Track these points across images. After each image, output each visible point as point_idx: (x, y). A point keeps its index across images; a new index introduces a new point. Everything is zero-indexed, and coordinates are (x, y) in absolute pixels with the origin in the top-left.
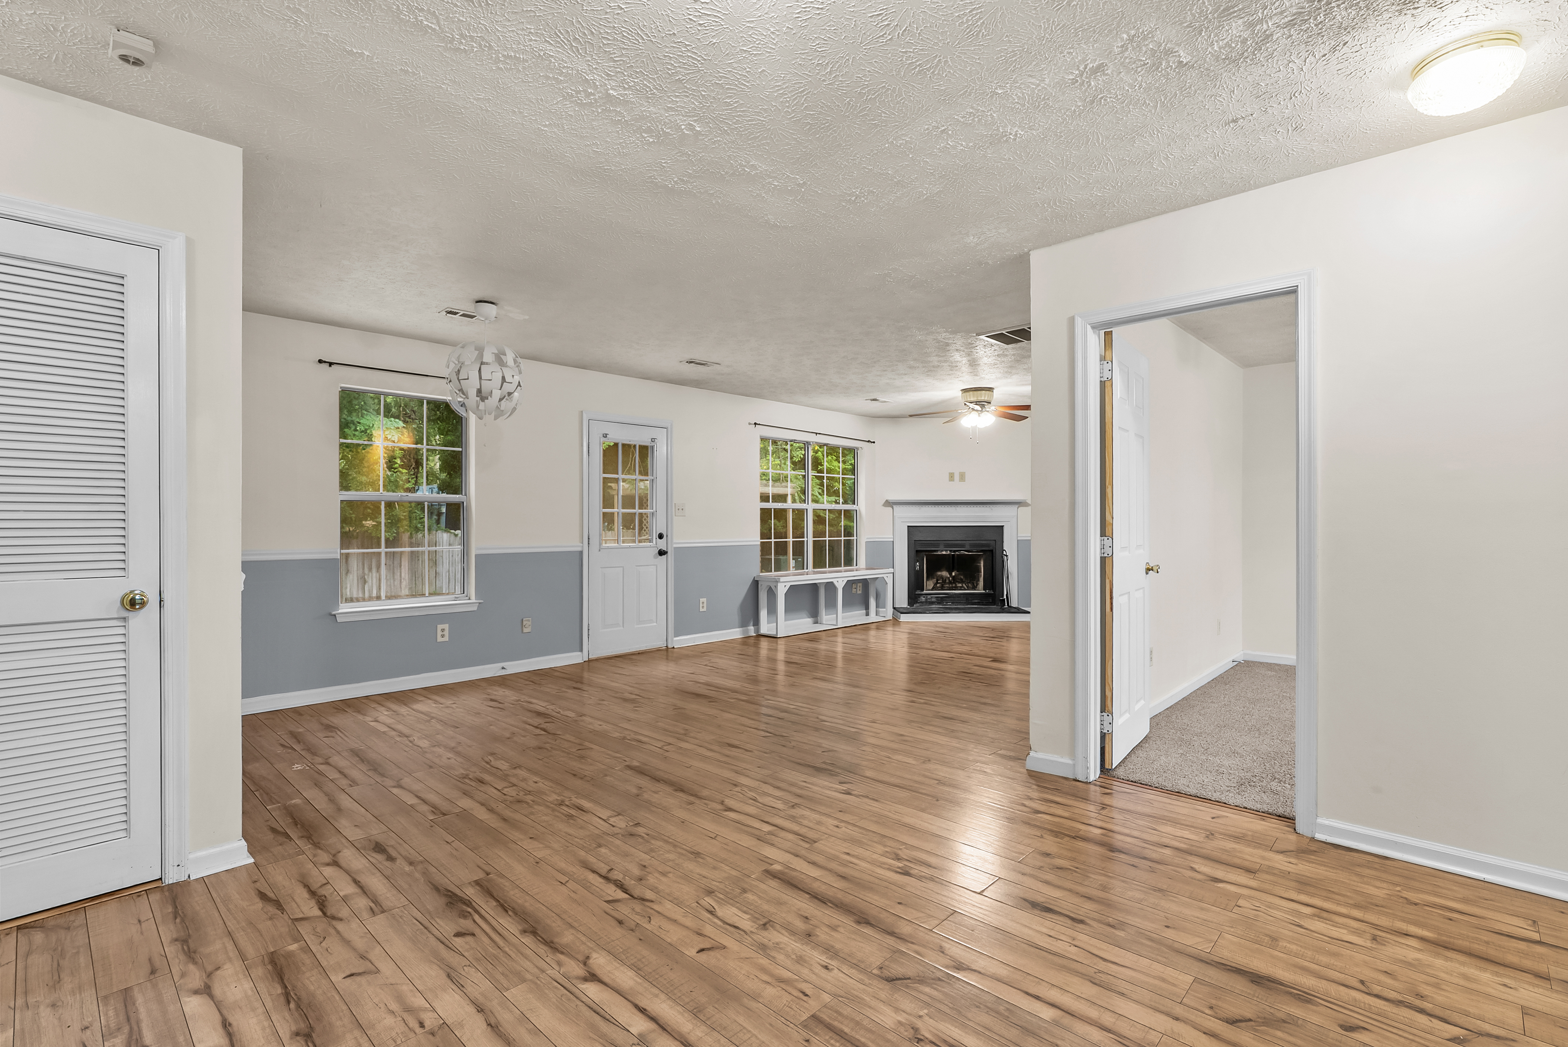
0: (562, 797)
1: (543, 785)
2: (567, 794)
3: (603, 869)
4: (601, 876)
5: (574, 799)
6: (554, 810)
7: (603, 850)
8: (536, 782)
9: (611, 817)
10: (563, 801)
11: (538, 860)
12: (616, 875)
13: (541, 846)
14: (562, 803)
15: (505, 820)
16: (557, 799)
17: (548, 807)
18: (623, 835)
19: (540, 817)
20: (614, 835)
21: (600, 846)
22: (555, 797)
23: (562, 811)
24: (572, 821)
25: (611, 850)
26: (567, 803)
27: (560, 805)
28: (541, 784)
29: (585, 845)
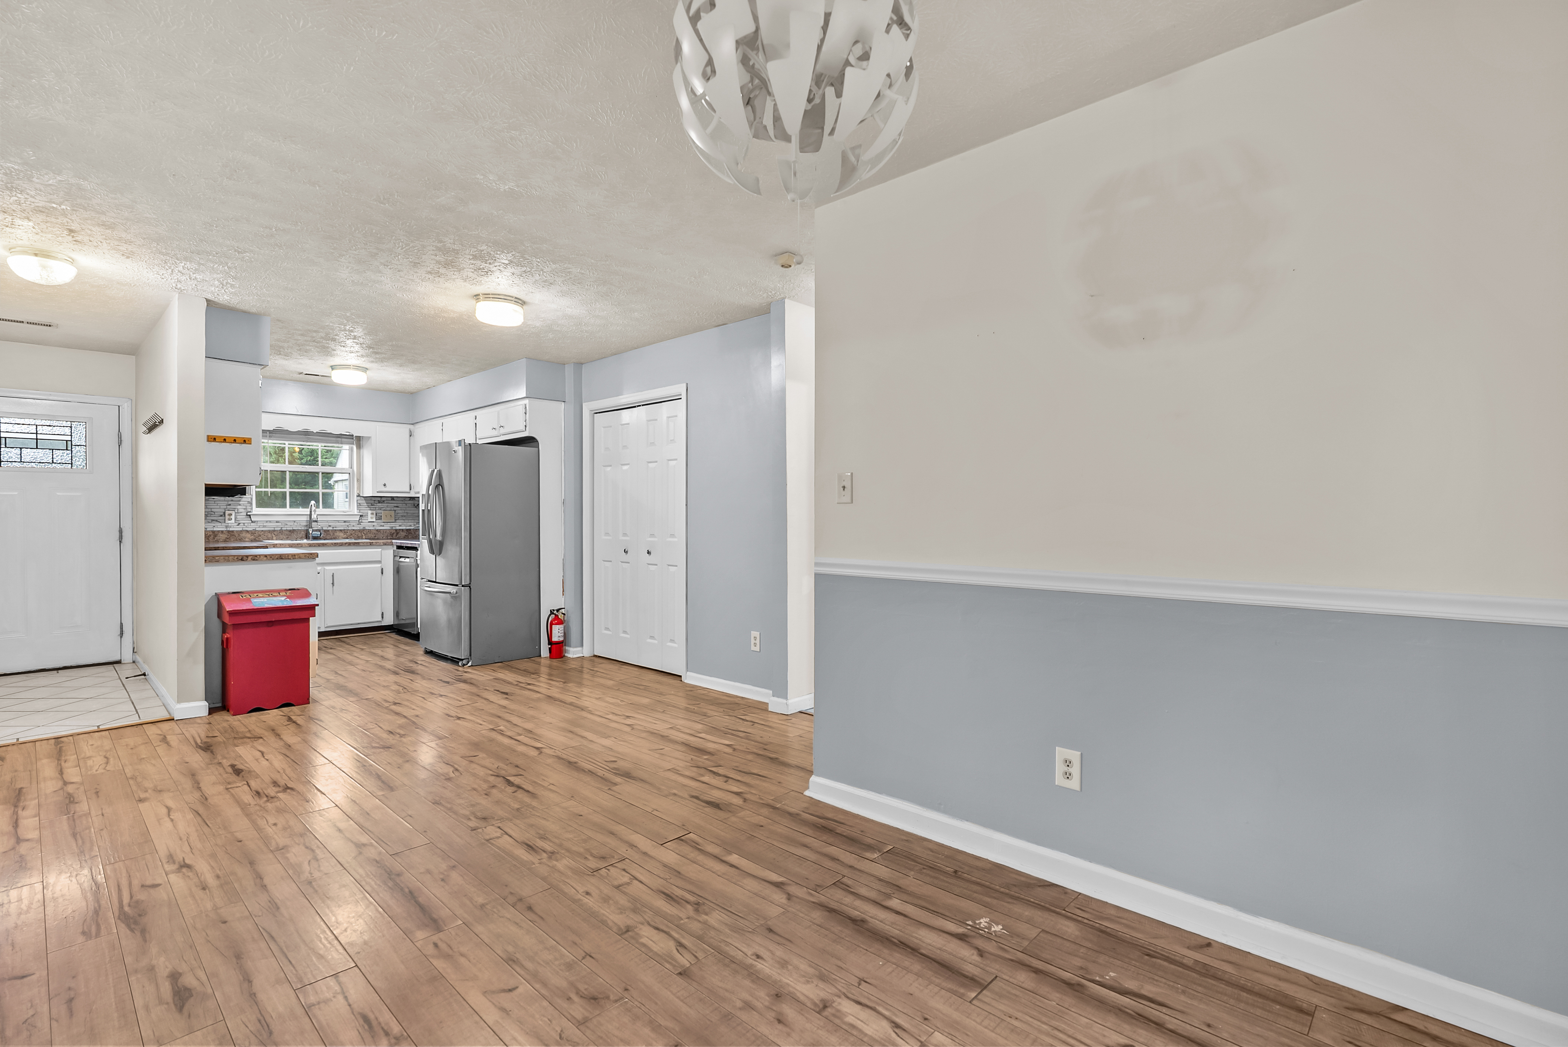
0: (550, 864)
1: (578, 888)
2: (543, 870)
3: (520, 794)
4: (523, 789)
5: (536, 861)
6: (561, 845)
7: (516, 806)
8: (588, 893)
9: (498, 838)
10: (550, 858)
11: (572, 798)
12: (510, 789)
13: (571, 809)
14: (552, 854)
15: (612, 833)
16: (557, 861)
17: (568, 850)
18: (493, 818)
19: (575, 837)
20: (501, 819)
21: (518, 810)
22: (560, 865)
23: (551, 844)
24: (541, 832)
25: (509, 806)
26: (545, 855)
27: (553, 853)
28: (581, 890)
29: (531, 810)
